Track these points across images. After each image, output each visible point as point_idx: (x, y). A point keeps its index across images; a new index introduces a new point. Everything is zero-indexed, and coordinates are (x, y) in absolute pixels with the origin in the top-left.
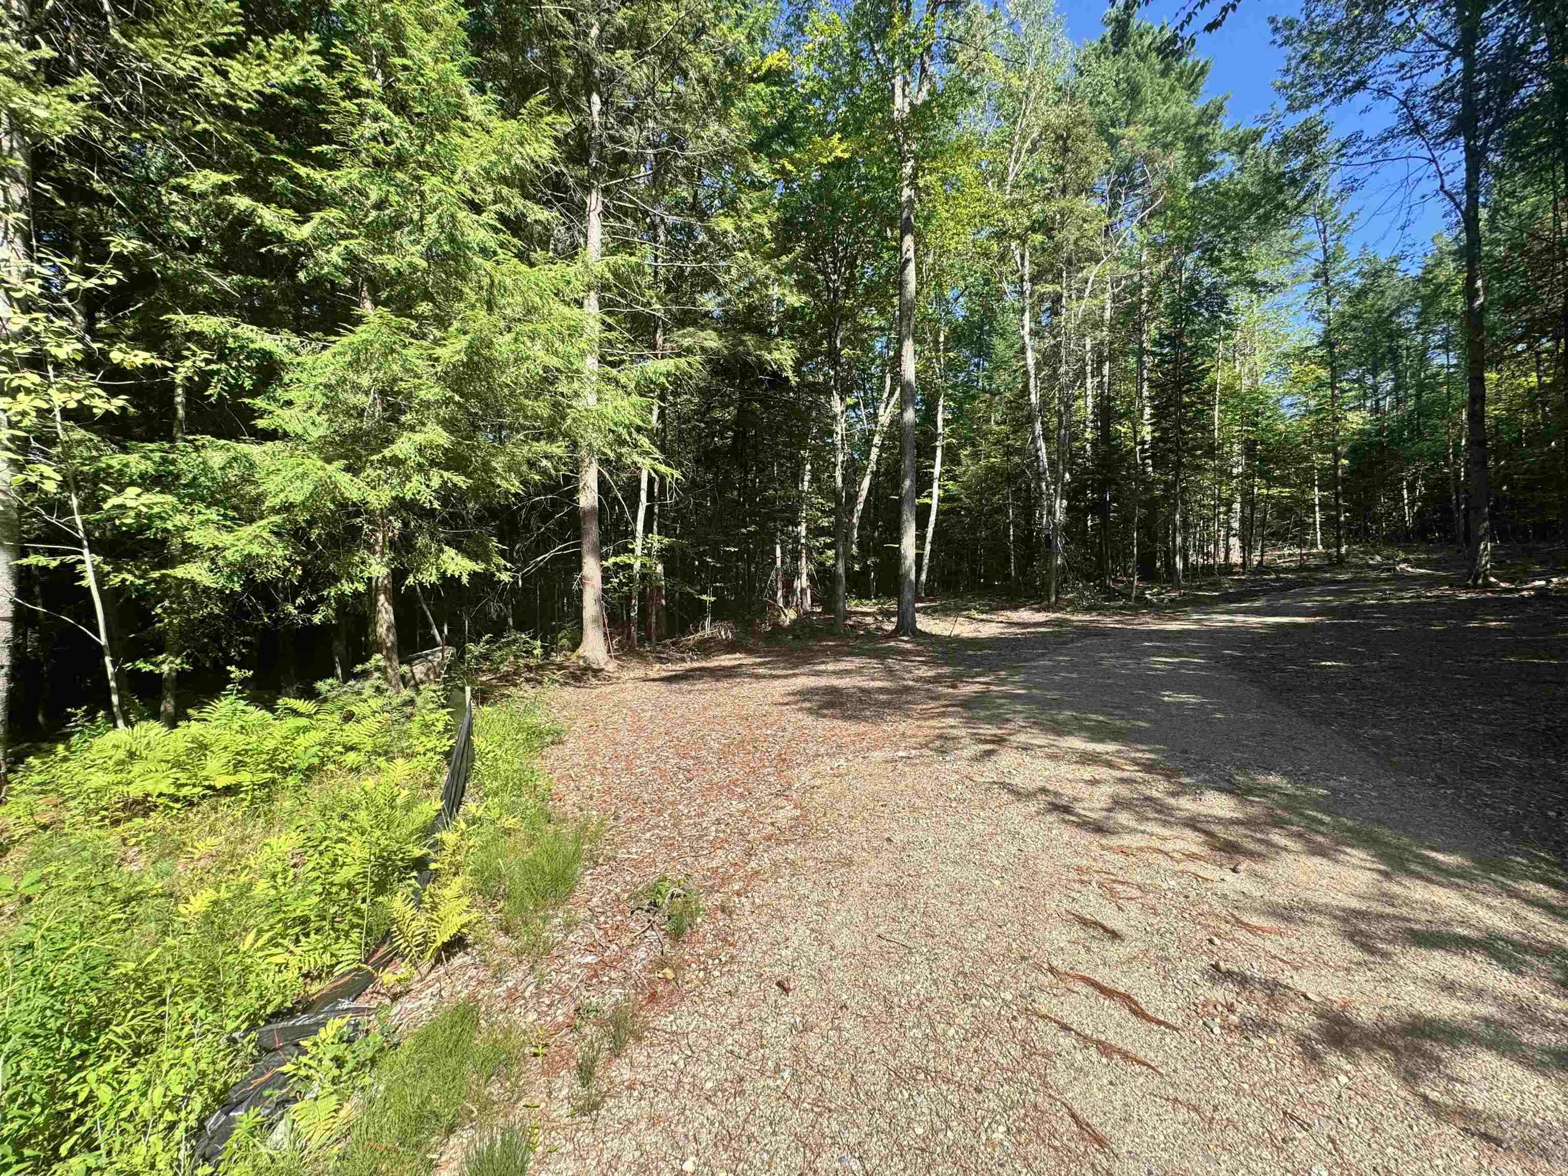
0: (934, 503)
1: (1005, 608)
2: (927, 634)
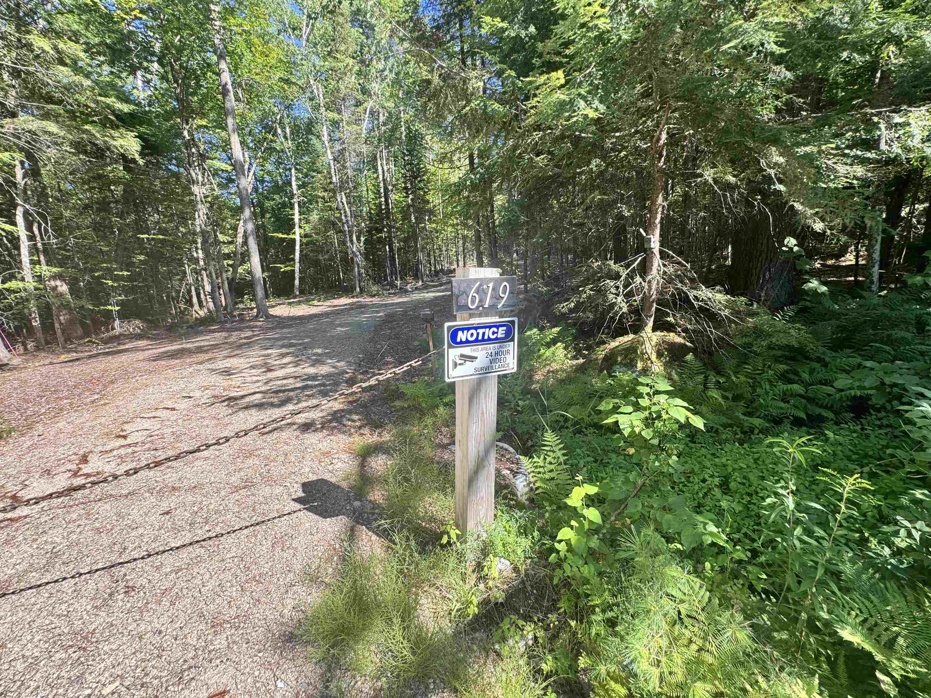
0: (297, 237)
1: (335, 298)
2: (276, 317)
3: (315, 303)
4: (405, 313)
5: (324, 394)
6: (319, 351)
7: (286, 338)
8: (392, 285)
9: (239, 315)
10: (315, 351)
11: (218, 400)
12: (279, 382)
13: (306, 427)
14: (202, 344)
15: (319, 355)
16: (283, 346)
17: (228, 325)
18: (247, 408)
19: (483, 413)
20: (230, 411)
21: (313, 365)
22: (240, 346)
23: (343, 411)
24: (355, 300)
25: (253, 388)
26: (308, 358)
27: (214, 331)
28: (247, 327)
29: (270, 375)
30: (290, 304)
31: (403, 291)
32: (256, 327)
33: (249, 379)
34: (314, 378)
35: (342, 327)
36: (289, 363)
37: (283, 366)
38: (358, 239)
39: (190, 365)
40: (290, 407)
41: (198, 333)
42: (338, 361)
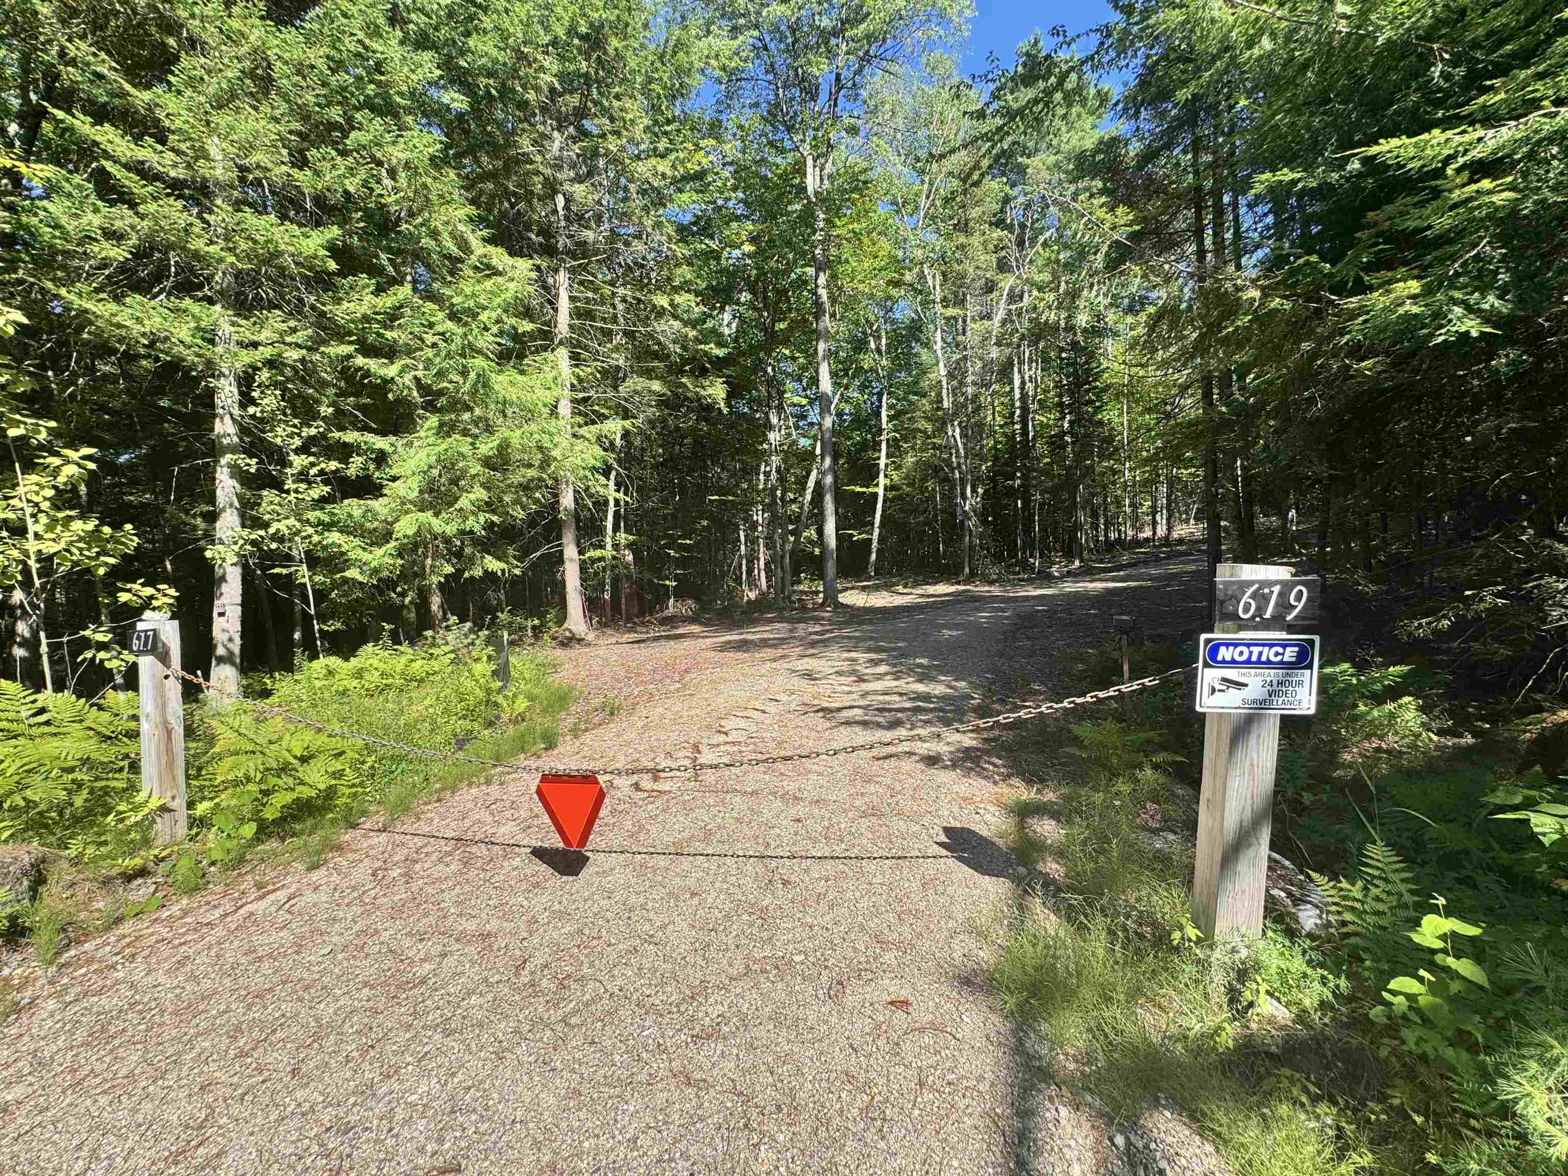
0: (880, 491)
1: (928, 584)
2: (847, 606)
3: (900, 588)
4: (1051, 614)
5: (947, 723)
6: (924, 661)
7: (871, 638)
8: (1025, 566)
9: (800, 600)
10: (918, 661)
11: (807, 709)
12: (881, 698)
13: (932, 761)
14: (766, 636)
15: (926, 667)
16: (869, 650)
17: (786, 614)
18: (848, 723)
19: (1252, 765)
20: (828, 725)
21: (920, 681)
22: (813, 644)
23: (978, 749)
24: (961, 588)
25: (847, 701)
26: (911, 670)
27: (771, 621)
28: (812, 618)
29: (865, 686)
30: (864, 588)
31: (1045, 578)
32: (823, 618)
33: (839, 689)
34: (926, 698)
35: (950, 629)
36: (886, 674)
37: (879, 677)
38: (974, 491)
39: (764, 661)
40: (902, 732)
41: (754, 622)
42: (956, 680)
